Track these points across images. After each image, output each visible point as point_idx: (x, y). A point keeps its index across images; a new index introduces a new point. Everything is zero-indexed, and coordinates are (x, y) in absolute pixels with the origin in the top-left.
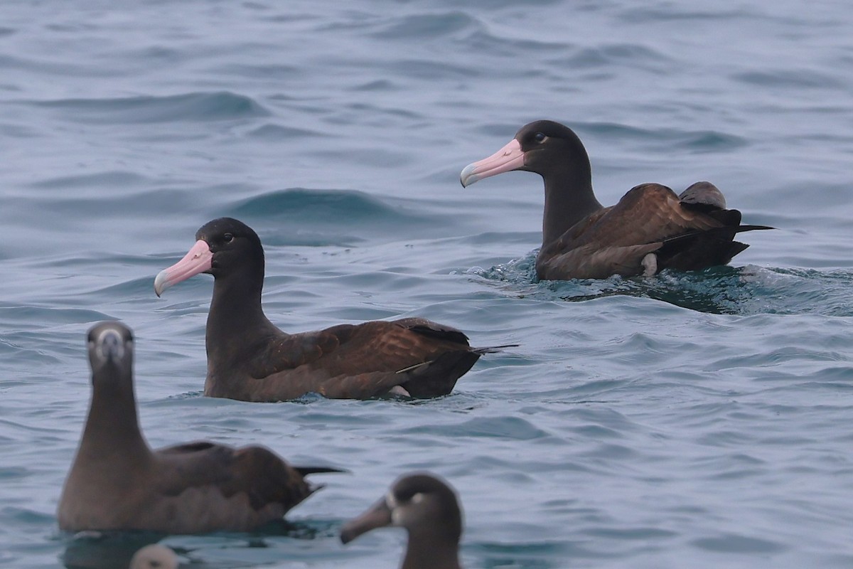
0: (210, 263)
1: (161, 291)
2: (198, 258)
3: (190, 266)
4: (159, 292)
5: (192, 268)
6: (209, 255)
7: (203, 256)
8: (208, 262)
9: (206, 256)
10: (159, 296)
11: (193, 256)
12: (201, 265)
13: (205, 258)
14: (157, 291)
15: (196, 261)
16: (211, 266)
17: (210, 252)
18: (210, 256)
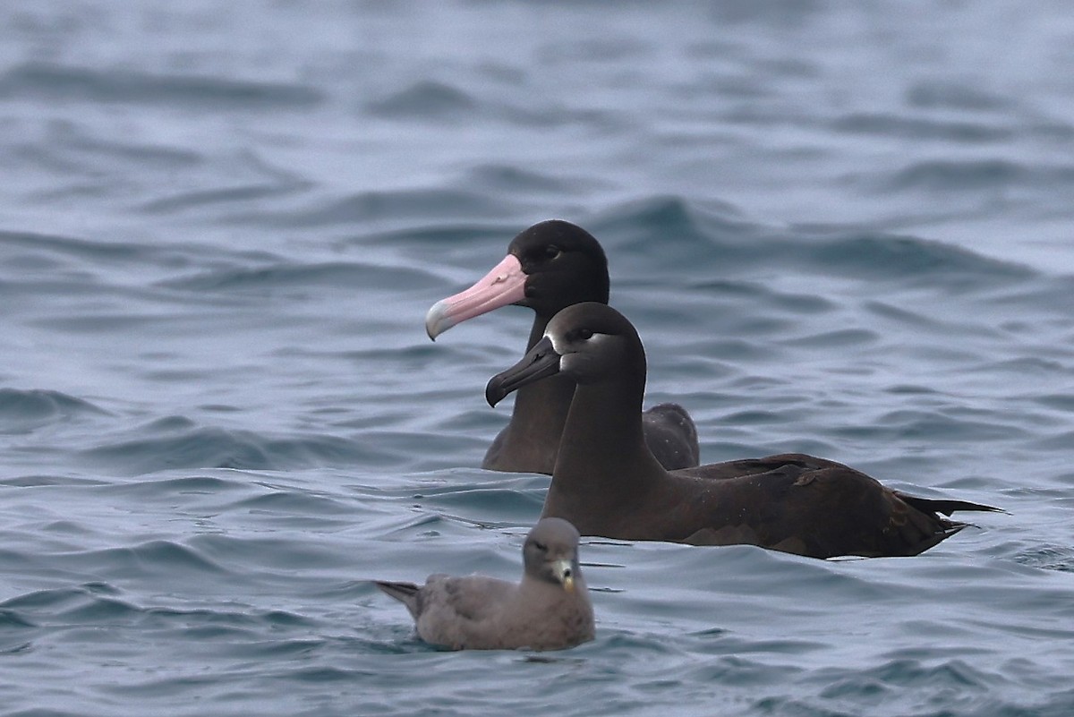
0: (522, 290)
1: (436, 331)
2: (503, 281)
3: (489, 294)
4: (434, 332)
5: (492, 297)
6: (521, 277)
7: (509, 280)
8: (520, 287)
9: (515, 278)
10: (433, 340)
11: (495, 279)
12: (508, 292)
13: (513, 283)
14: (430, 332)
15: (499, 287)
16: (523, 294)
17: (522, 273)
18: (521, 280)
